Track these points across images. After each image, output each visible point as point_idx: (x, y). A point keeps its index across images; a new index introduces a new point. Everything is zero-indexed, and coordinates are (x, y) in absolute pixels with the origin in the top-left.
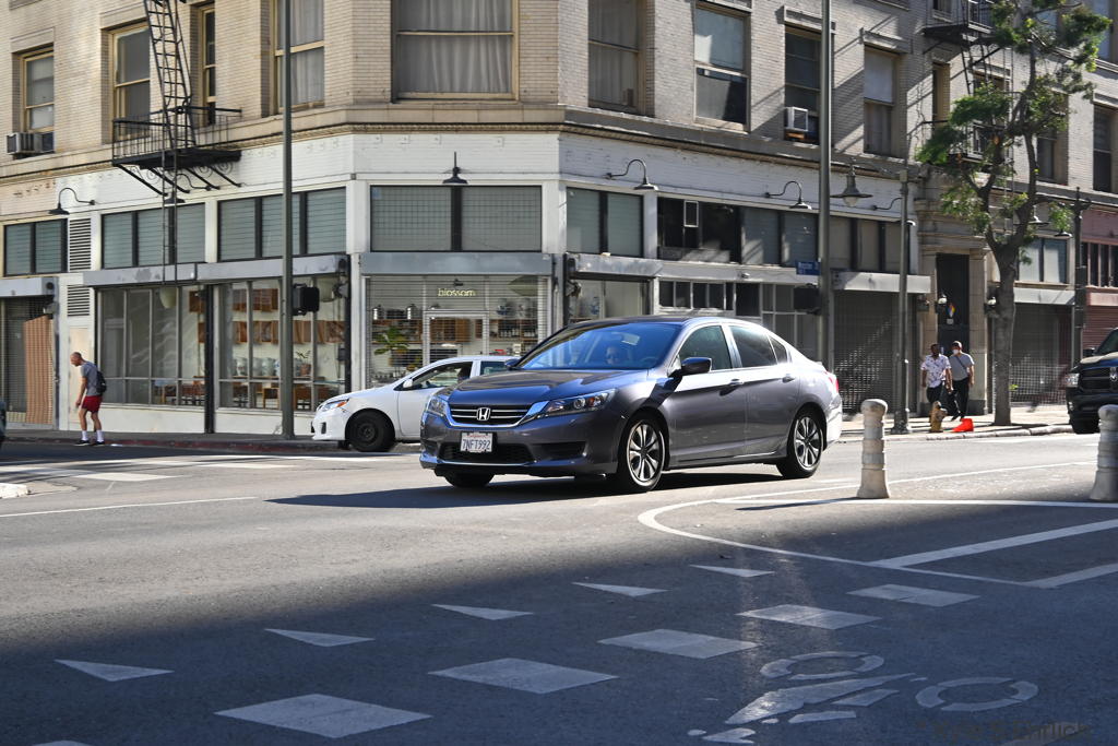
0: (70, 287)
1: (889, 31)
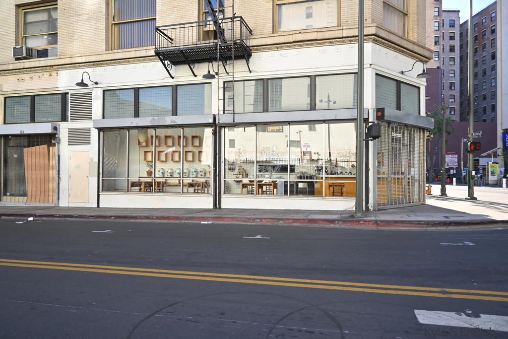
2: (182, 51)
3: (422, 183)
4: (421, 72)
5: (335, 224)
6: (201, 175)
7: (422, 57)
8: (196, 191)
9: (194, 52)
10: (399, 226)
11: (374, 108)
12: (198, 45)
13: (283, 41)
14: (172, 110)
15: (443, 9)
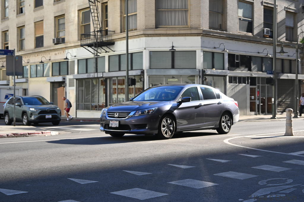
0: (69, 79)
1: (293, 7)
14: (96, 70)
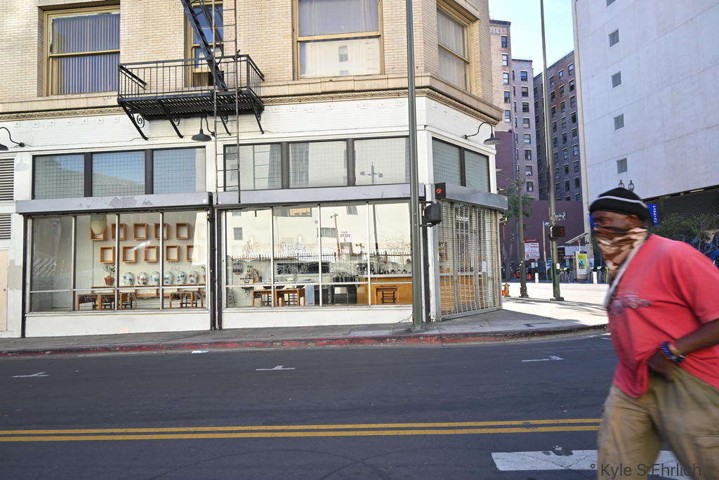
2: (160, 101)
3: (496, 281)
4: (489, 137)
5: (386, 343)
6: (192, 281)
7: (489, 118)
8: (184, 305)
9: (179, 102)
10: (469, 341)
11: (433, 183)
12: (184, 93)
13: (309, 92)
14: (146, 185)
15: (513, 58)
